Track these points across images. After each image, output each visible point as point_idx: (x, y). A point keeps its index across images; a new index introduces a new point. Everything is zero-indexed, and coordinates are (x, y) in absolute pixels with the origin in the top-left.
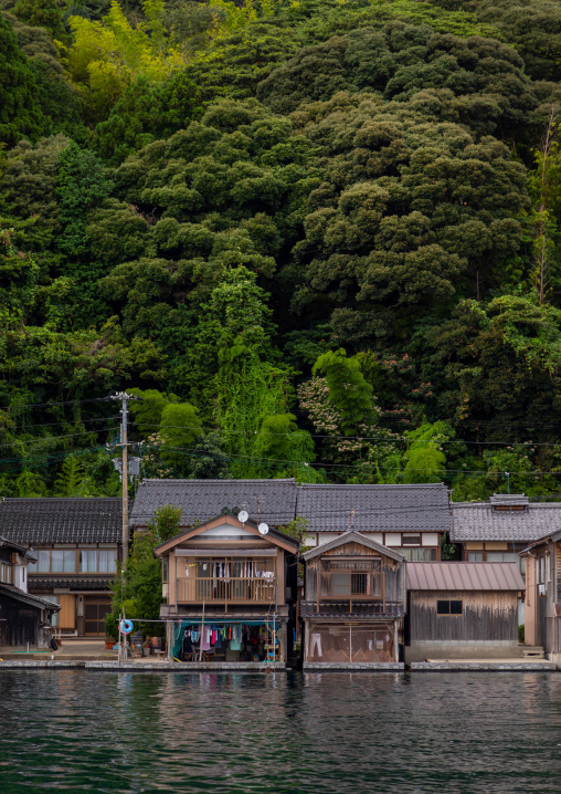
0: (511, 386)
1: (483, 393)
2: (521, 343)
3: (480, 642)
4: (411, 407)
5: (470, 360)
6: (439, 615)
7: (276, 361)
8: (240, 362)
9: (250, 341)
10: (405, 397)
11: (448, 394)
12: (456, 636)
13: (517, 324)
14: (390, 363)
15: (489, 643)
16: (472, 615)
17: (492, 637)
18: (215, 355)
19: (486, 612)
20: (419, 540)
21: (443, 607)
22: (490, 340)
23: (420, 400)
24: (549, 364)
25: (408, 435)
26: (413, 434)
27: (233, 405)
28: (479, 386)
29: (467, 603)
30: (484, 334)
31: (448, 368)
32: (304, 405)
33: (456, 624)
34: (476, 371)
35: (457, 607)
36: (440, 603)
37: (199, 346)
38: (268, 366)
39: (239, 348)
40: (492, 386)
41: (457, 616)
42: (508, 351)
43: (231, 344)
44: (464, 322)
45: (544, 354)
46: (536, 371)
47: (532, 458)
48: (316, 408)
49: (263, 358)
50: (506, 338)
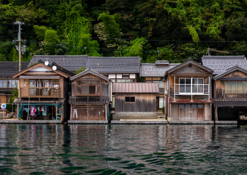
0: (166, 25)
1: (157, 27)
2: (170, 10)
3: (142, 113)
4: (133, 33)
5: (153, 16)
6: (126, 102)
7: (87, 17)
8: (73, 16)
9: (77, 9)
10: (131, 29)
11: (145, 28)
12: (132, 111)
13: (169, 3)
14: (126, 17)
15: (145, 113)
16: (139, 102)
17: (146, 111)
18: (65, 14)
19: (144, 101)
20: (129, 76)
21: (127, 99)
22: (159, 9)
23: (136, 30)
24: (179, 17)
25: (132, 42)
26: (133, 42)
27: (71, 31)
28: (155, 25)
29: (136, 98)
30: (157, 7)
31: (145, 19)
32: (96, 31)
33: (132, 106)
34: (154, 19)
35: (133, 99)
36: (126, 98)
37: (59, 11)
38: (83, 18)
39: (73, 11)
40: (160, 25)
41: (133, 103)
42: (165, 12)
43: (70, 10)
44: (151, 3)
45: (178, 13)
46: (175, 19)
47: (173, 50)
48: (100, 32)
49: (82, 15)
50: (165, 8)
